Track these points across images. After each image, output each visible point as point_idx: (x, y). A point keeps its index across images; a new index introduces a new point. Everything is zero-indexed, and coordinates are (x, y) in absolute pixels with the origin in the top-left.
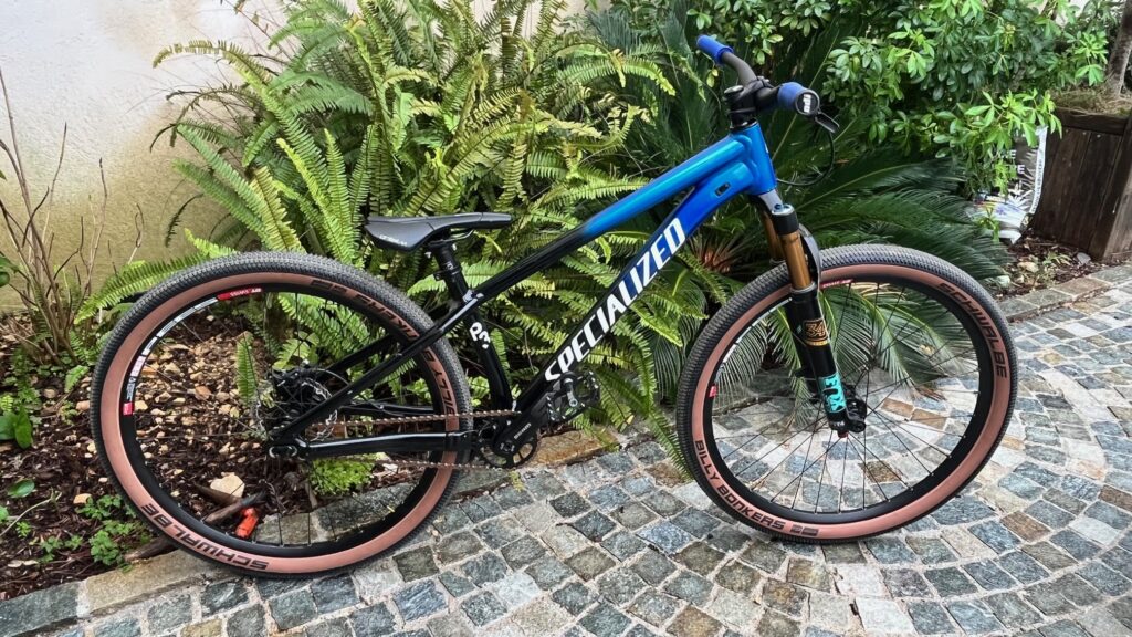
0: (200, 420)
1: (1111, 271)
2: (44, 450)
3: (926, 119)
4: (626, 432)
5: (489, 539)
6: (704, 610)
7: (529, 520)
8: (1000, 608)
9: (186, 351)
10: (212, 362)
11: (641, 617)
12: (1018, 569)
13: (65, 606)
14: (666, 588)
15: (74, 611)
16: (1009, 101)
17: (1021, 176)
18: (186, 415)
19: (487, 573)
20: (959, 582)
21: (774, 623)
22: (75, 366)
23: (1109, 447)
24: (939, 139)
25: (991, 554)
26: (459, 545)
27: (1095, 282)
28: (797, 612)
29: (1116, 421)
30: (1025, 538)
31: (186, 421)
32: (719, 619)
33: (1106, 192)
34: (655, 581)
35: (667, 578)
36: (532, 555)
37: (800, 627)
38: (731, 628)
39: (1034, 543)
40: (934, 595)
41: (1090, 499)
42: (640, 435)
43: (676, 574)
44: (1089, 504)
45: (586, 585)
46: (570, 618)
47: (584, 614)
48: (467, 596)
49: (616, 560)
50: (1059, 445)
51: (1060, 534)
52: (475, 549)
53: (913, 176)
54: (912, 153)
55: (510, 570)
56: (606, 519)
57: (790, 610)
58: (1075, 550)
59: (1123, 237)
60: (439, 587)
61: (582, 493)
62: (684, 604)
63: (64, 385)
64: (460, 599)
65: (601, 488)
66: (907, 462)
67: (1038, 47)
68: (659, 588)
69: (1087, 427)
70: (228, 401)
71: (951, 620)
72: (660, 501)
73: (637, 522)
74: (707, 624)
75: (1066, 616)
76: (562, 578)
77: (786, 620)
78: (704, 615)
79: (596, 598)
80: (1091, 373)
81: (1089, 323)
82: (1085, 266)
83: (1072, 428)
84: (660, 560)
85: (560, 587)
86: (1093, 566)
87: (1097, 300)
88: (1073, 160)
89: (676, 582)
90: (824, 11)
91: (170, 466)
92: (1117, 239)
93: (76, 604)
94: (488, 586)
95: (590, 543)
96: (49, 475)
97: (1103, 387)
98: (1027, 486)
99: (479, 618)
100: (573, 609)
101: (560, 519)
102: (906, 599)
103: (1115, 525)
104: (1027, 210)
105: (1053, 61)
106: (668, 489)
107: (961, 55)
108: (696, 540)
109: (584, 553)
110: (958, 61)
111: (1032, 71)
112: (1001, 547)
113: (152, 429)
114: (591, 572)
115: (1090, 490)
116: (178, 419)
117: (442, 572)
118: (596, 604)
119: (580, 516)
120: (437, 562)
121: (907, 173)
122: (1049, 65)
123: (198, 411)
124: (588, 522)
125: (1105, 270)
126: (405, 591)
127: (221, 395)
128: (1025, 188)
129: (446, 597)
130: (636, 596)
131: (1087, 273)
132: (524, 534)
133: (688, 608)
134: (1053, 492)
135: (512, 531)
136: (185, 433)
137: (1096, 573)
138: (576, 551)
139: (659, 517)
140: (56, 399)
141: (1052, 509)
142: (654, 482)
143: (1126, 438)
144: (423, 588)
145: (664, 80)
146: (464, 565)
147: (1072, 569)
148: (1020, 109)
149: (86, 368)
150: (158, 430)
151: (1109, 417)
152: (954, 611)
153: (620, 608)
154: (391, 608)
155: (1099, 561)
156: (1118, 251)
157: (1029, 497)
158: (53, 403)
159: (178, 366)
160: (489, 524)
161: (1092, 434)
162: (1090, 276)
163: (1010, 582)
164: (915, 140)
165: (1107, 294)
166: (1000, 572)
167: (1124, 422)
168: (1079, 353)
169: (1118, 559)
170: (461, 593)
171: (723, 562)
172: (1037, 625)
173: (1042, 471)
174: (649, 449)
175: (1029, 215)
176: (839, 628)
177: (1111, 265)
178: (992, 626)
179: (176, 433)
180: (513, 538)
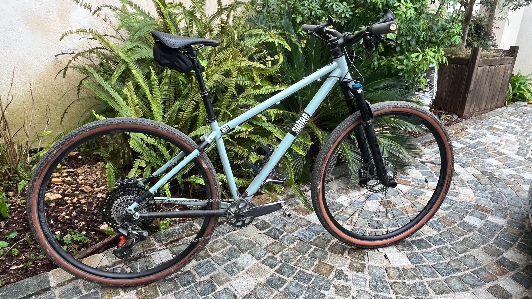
0: (89, 200)
1: (467, 121)
2: (15, 218)
3: (394, 59)
4: (281, 194)
5: (230, 241)
6: (326, 262)
7: (246, 233)
8: (442, 252)
9: (73, 172)
10: (87, 175)
11: (301, 267)
12: (447, 237)
13: (44, 283)
14: (309, 255)
15: (49, 284)
16: (427, 51)
17: (428, 83)
18: (82, 199)
19: (232, 255)
20: (425, 244)
21: (355, 265)
22: (21, 181)
23: (475, 189)
24: (399, 67)
25: (435, 233)
26: (218, 245)
27: (461, 126)
28: (364, 260)
29: (476, 179)
30: (448, 226)
31: (83, 201)
32: (332, 265)
33: (463, 89)
34: (305, 253)
35: (309, 251)
36: (250, 246)
37: (366, 265)
38: (338, 268)
39: (451, 227)
40: (416, 250)
41: (470, 209)
42: (287, 196)
43: (312, 249)
44: (470, 211)
45: (275, 256)
46: (271, 270)
47: (277, 268)
48: (225, 265)
49: (286, 246)
50: (456, 189)
51: (460, 223)
52: (225, 246)
53: (390, 83)
54: (388, 74)
55: (242, 253)
56: (279, 230)
57: (360, 259)
58: (467, 229)
59: (470, 107)
60: (212, 262)
61: (266, 220)
62: (317, 261)
63: (17, 189)
64: (223, 266)
65: (275, 218)
66: (398, 200)
67: (436, 30)
68: (306, 255)
69: (466, 182)
70: (100, 192)
71: (424, 258)
72: (300, 221)
73: (292, 230)
74: (328, 268)
75: (467, 253)
76: (265, 255)
77: (360, 263)
78: (326, 264)
79: (281, 261)
80: (464, 161)
81: (461, 142)
82: (456, 119)
83: (460, 183)
84: (305, 245)
85: (265, 258)
86: (475, 234)
87: (462, 133)
88: (449, 76)
89: (313, 252)
90: (350, 15)
91: (79, 221)
92: (468, 108)
93: (49, 281)
94: (234, 260)
95: (274, 240)
96: (21, 229)
97: (469, 166)
98: (446, 206)
99: (232, 273)
100: (272, 266)
101: (259, 232)
102: (405, 252)
103: (481, 218)
104: (432, 97)
105: (442, 35)
106: (303, 217)
107: (406, 33)
108: (318, 236)
109: (272, 244)
110: (406, 35)
111: (434, 39)
112: (439, 230)
113: (67, 206)
114: (276, 251)
115: (470, 206)
116: (78, 201)
117: (213, 256)
118: (281, 264)
119: (267, 230)
120: (210, 252)
121: (387, 82)
122: (441, 37)
123: (87, 197)
124: (271, 232)
125: (465, 121)
126: (198, 265)
127: (97, 189)
128: (430, 89)
129: (216, 266)
130: (297, 259)
131: (457, 122)
132: (245, 238)
133: (319, 262)
134: (456, 207)
135: (240, 238)
136: (83, 207)
137: (476, 237)
138: (269, 244)
139: (301, 228)
140: (14, 196)
141: (456, 214)
142: (296, 214)
143: (480, 185)
144: (206, 263)
145: (286, 44)
146: (222, 252)
147: (467, 236)
148: (432, 54)
149: (26, 181)
150: (70, 206)
151: (473, 178)
152: (425, 255)
153: (292, 264)
154: (193, 272)
155: (477, 232)
156: (468, 113)
157: (447, 210)
158: (13, 198)
159: (72, 178)
160: (229, 236)
161: (468, 185)
162: (459, 124)
163: (444, 243)
164: (389, 68)
165: (466, 130)
166: (440, 239)
167: (479, 179)
168: (459, 154)
169: (484, 231)
170: (222, 264)
171: (331, 243)
172: (457, 258)
173: (450, 200)
174: (292, 201)
175: (433, 100)
176: (381, 265)
177: (466, 119)
178: (440, 259)
179: (79, 207)
180: (241, 240)
